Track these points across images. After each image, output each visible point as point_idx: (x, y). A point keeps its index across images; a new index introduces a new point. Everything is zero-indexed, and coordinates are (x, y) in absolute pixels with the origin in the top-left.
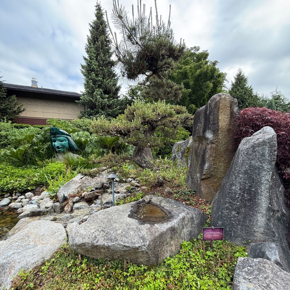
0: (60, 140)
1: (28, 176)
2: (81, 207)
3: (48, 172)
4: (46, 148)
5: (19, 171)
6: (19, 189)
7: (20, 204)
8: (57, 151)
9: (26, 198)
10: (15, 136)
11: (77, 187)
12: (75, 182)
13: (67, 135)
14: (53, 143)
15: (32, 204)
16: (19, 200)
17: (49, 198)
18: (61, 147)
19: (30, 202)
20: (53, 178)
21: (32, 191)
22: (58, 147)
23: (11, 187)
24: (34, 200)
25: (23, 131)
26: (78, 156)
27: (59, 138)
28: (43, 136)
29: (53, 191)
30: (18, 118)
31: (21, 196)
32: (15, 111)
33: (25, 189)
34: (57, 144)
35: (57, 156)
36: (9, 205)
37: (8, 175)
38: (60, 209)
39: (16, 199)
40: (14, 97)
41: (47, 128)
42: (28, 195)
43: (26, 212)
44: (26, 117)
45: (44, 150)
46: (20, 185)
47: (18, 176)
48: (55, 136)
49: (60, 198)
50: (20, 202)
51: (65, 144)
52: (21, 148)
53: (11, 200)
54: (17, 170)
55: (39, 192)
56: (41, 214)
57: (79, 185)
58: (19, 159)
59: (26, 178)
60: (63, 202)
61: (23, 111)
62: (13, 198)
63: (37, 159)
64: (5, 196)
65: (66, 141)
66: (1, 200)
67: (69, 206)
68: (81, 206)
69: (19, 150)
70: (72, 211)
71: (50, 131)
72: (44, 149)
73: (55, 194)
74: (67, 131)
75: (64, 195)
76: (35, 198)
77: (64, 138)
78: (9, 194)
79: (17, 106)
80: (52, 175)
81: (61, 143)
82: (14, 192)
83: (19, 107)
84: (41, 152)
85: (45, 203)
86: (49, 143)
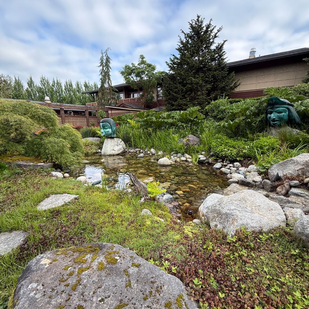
0: (278, 111)
1: (238, 148)
2: (302, 195)
3: (258, 146)
4: (259, 121)
5: (231, 142)
6: (230, 157)
7: (229, 170)
8: (272, 124)
9: (234, 167)
10: (232, 110)
11: (298, 169)
12: (294, 163)
13: (289, 104)
14: (269, 115)
15: (239, 173)
16: (228, 167)
17: (257, 173)
18: (278, 119)
19: (237, 171)
20: (263, 153)
21: (240, 161)
22: (274, 120)
23: (224, 154)
24: (241, 170)
25: (240, 104)
26: (299, 131)
27: (278, 109)
28: (257, 108)
29: (263, 166)
30: (234, 93)
31: (230, 164)
32: (232, 87)
33: (234, 158)
34: (273, 116)
35: (270, 129)
36: (221, 169)
37: (223, 144)
38: (271, 188)
39: (226, 166)
40: (233, 74)
41: (264, 98)
42: (237, 165)
43: (235, 179)
44: (240, 91)
45: (257, 123)
46: (231, 154)
47: (230, 146)
48: (272, 107)
49: (271, 176)
50: (229, 169)
51: (284, 116)
52: (237, 120)
53: (222, 165)
54: (230, 140)
55: (247, 164)
56: (249, 185)
57: (301, 167)
58: (232, 131)
59: (236, 149)
60: (275, 182)
61: (238, 85)
62: (224, 164)
63: (248, 132)
64: (219, 161)
65: (285, 112)
66: (215, 164)
67: (284, 188)
68: (301, 193)
69: (235, 122)
70: (287, 194)
71: (269, 101)
72: (257, 121)
73: (265, 170)
74: (288, 99)
75: (278, 174)
76: (243, 169)
77: (284, 108)
78: (221, 160)
79: (234, 82)
80: (262, 150)
81: (279, 114)
82: (226, 159)
83: (236, 83)
84: (254, 125)
85: (252, 176)
86: (263, 116)
